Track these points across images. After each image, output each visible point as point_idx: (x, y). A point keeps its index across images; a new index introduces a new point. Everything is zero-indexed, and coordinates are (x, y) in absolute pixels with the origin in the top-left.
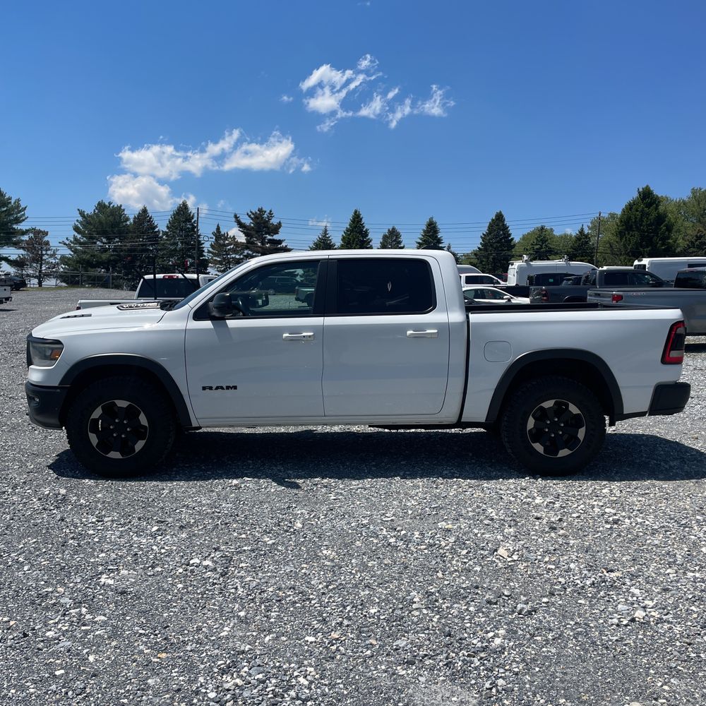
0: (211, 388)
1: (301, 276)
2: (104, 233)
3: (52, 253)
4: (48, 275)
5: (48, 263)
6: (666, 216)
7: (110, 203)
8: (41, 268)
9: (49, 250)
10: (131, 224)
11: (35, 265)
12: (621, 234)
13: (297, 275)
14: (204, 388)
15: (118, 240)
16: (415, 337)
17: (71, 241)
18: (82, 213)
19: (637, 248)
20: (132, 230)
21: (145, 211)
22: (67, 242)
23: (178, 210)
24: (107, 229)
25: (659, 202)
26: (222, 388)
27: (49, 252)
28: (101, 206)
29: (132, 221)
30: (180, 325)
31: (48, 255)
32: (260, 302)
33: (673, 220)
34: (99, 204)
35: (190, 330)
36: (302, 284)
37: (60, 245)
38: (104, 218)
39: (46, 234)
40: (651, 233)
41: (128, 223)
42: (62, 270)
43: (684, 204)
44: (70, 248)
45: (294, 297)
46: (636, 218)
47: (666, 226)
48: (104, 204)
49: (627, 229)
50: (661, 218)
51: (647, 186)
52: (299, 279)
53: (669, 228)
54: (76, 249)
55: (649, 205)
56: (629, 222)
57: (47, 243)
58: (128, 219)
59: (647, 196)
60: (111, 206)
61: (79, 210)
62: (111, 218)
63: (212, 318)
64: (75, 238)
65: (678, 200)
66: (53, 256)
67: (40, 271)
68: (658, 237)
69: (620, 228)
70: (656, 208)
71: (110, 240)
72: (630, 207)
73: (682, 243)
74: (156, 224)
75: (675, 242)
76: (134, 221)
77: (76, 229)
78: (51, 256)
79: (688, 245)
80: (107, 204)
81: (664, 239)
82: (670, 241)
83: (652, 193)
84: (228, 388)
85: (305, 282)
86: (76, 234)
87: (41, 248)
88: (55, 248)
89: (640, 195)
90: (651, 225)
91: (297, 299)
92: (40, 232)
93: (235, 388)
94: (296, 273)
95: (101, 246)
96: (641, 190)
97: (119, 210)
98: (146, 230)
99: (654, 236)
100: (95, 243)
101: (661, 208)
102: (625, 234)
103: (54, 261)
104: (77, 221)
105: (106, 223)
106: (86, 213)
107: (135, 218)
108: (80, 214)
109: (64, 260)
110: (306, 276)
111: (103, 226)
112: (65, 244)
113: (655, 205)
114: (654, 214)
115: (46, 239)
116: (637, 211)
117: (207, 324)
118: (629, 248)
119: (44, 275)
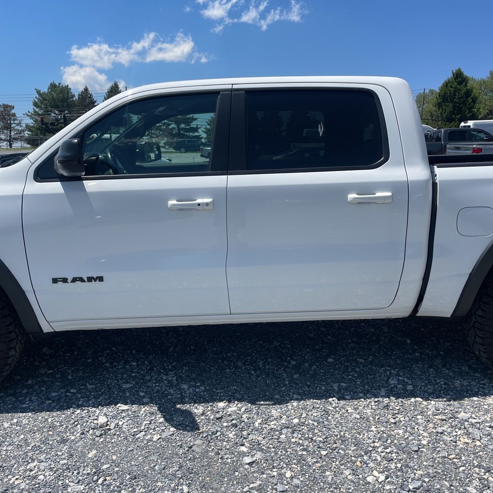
0: (65, 280)
1: (205, 139)
2: (56, 107)
3: (18, 122)
4: (16, 139)
5: (16, 130)
6: (472, 91)
7: (59, 84)
8: (10, 134)
9: (16, 120)
10: (76, 100)
11: (5, 131)
12: (439, 105)
13: (202, 138)
14: (55, 281)
15: (67, 112)
16: (359, 203)
17: (32, 114)
18: (38, 92)
19: (451, 116)
20: (77, 104)
21: (86, 89)
22: (29, 114)
23: (111, 88)
24: (59, 103)
25: (467, 81)
26: (81, 280)
27: (16, 122)
28: (53, 86)
29: (77, 97)
30: (15, 189)
31: (15, 124)
32: (152, 156)
33: (477, 95)
34: (51, 84)
35: (28, 196)
36: (205, 145)
37: (24, 116)
38: (55, 95)
39: (13, 107)
40: (461, 104)
41: (74, 99)
42: (27, 135)
43: (484, 83)
44: (32, 118)
45: (199, 154)
46: (450, 93)
47: (472, 98)
48: (55, 85)
49: (443, 101)
50: (468, 93)
51: (459, 68)
52: (203, 141)
53: (474, 100)
54: (36, 120)
55: (460, 83)
56: (445, 96)
57: (14, 115)
58: (73, 96)
59: (459, 77)
60: (61, 85)
61: (36, 89)
62: (61, 95)
63: (62, 179)
64: (35, 112)
65: (479, 80)
66: (19, 124)
67: (10, 136)
68: (466, 106)
69: (439, 100)
70: (466, 86)
71: (61, 112)
72: (446, 84)
73: (483, 112)
74: (95, 100)
75: (478, 111)
76: (79, 97)
77: (35, 104)
78: (18, 124)
79: (487, 113)
80: (57, 84)
81: (470, 109)
82: (475, 110)
83: (462, 74)
84: (90, 279)
85: (208, 143)
86: (35, 108)
87: (10, 118)
88: (20, 119)
89: (454, 76)
90: (462, 98)
91: (202, 156)
92: (8, 106)
93: (101, 279)
94: (201, 136)
95: (54, 117)
96: (454, 72)
97: (66, 89)
98: (88, 104)
99: (463, 106)
100: (50, 114)
101: (469, 85)
102: (442, 105)
103: (20, 129)
104: (36, 97)
105: (58, 99)
106: (41, 92)
107: (79, 95)
108: (37, 92)
109: (28, 127)
110: (209, 138)
111: (55, 101)
112: (27, 115)
113: (464, 83)
114: (464, 90)
115: (13, 111)
116: (451, 87)
117: (55, 187)
118: (445, 115)
119: (13, 139)
